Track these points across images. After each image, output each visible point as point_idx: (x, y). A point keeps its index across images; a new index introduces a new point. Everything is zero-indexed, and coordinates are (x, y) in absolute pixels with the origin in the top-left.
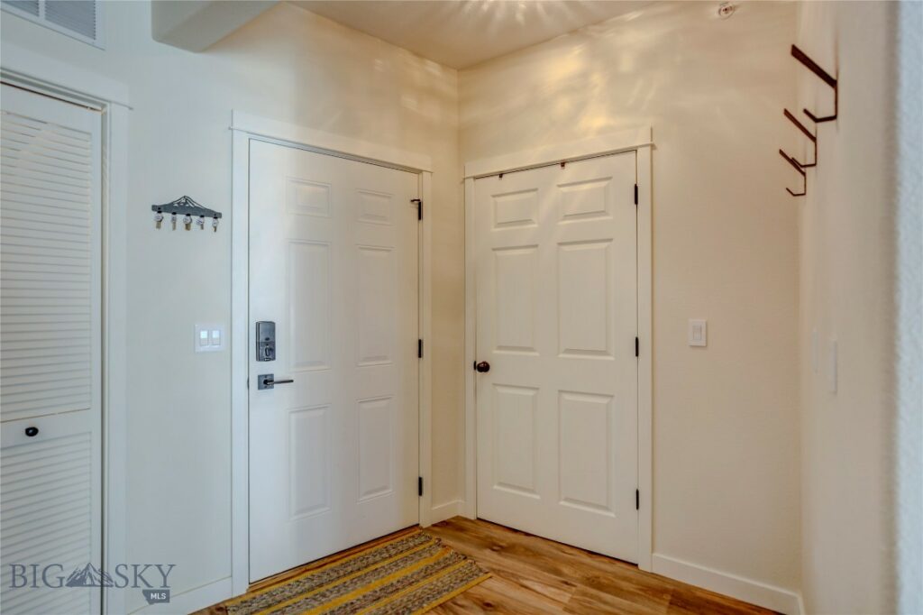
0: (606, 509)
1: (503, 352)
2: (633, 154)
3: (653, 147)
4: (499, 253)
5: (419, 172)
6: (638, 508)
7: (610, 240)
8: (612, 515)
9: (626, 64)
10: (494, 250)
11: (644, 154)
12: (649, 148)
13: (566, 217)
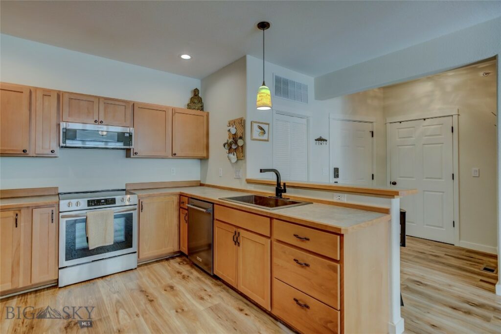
0: (442, 227)
1: (402, 179)
2: (451, 117)
3: (459, 115)
4: (400, 147)
5: (372, 122)
6: (454, 226)
7: (443, 143)
8: (444, 229)
9: (449, 89)
10: (398, 146)
11: (455, 117)
12: (457, 116)
13: (426, 136)
